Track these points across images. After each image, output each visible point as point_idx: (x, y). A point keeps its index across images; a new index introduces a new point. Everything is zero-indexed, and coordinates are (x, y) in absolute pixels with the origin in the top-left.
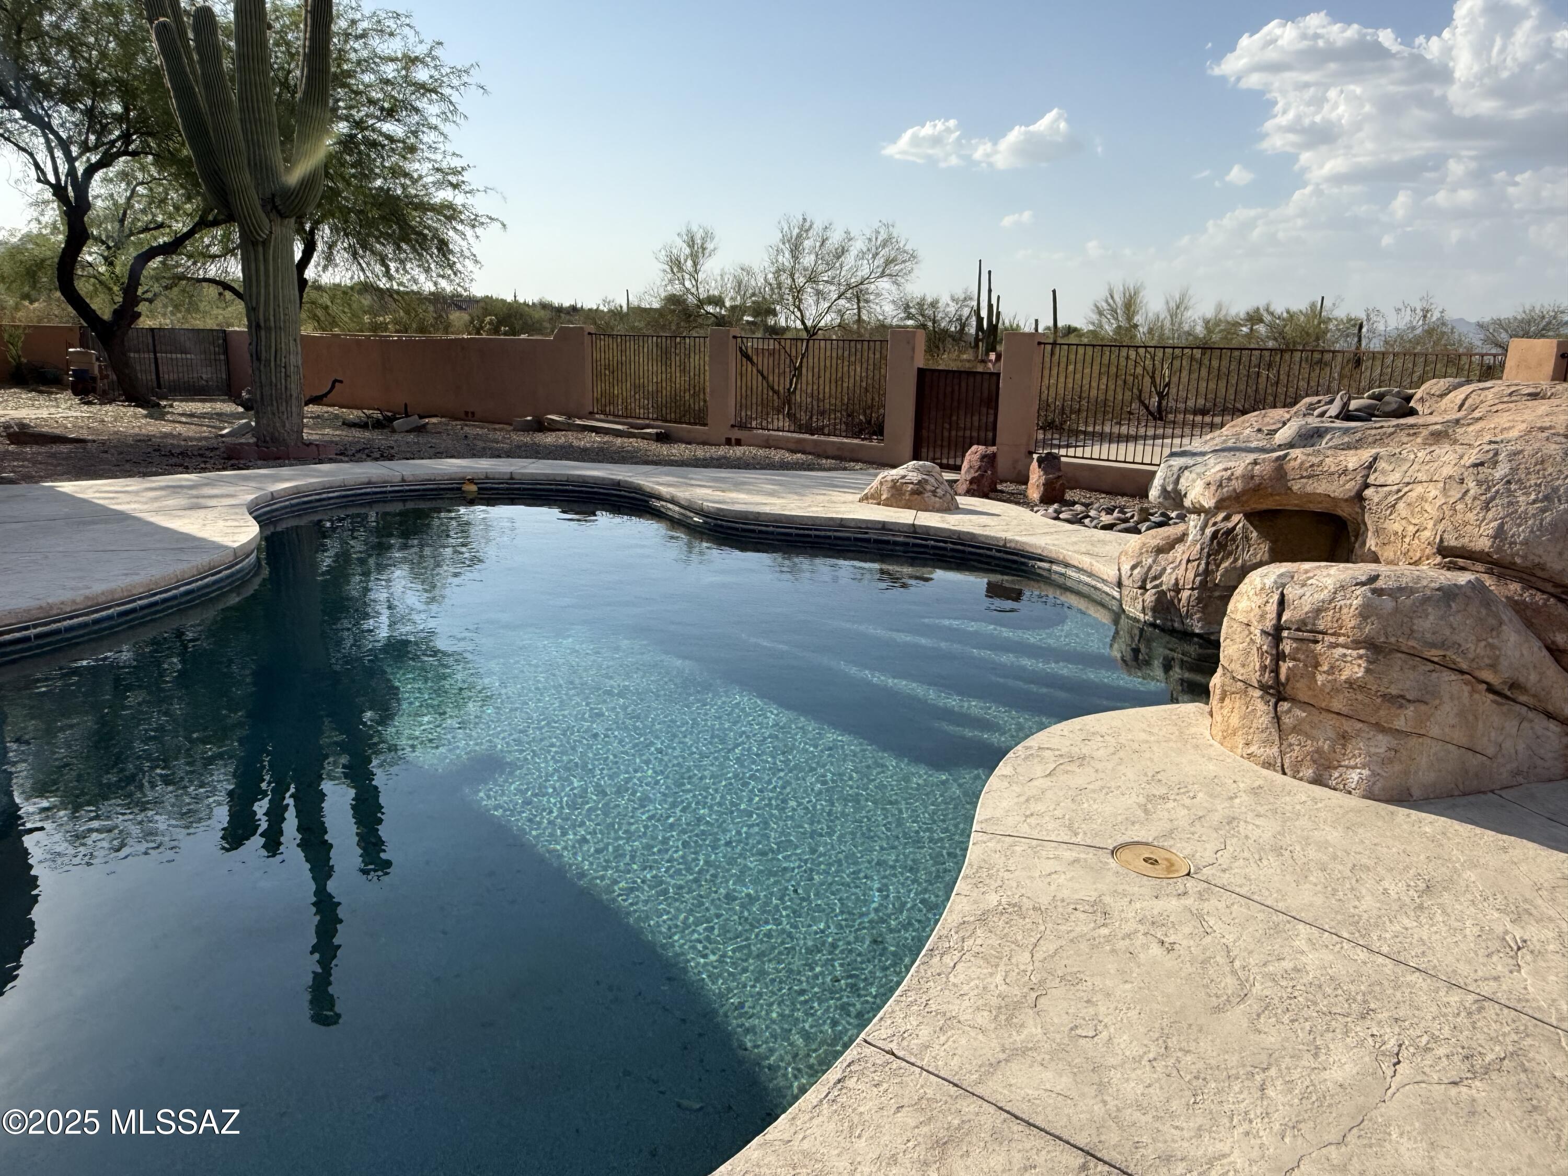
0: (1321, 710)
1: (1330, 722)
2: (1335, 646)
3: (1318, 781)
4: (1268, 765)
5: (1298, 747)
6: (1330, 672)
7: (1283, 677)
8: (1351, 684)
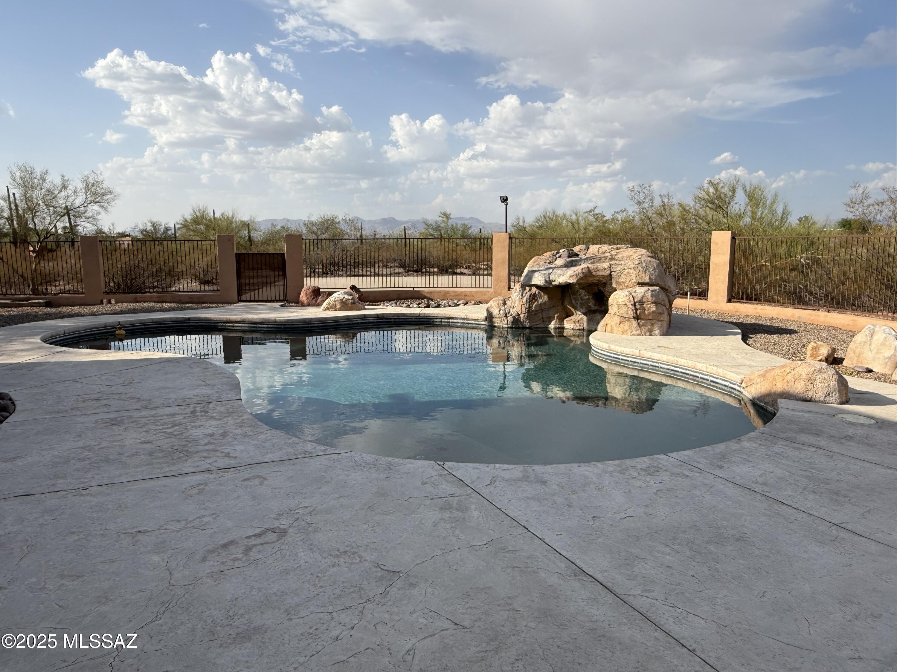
0: (647, 319)
1: (649, 321)
2: (648, 304)
3: (650, 335)
4: (639, 335)
5: (645, 329)
6: (649, 310)
7: (638, 314)
8: (653, 312)
